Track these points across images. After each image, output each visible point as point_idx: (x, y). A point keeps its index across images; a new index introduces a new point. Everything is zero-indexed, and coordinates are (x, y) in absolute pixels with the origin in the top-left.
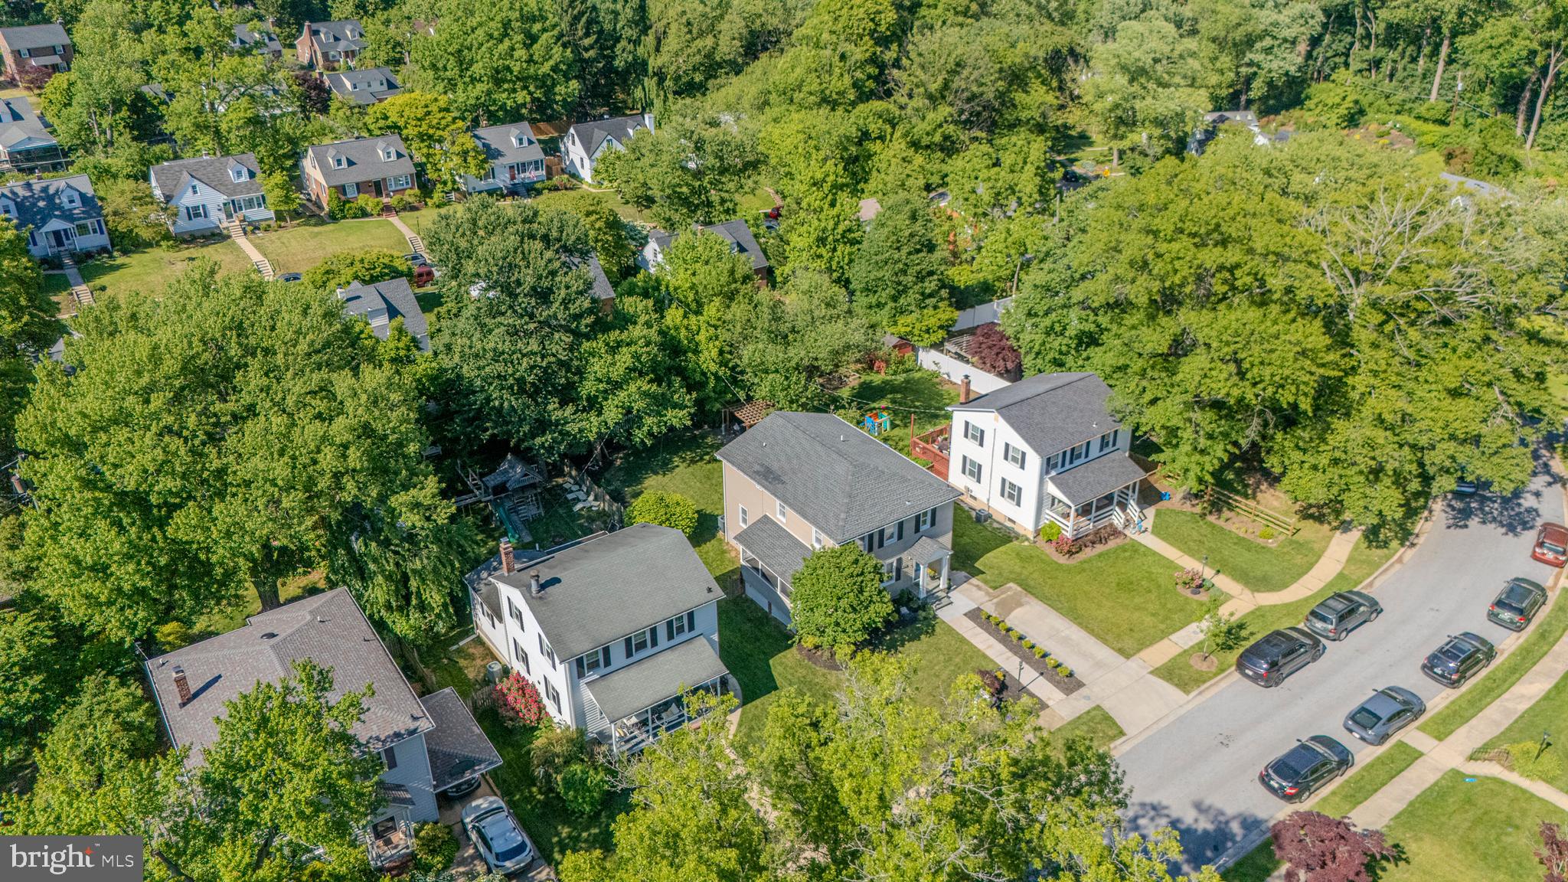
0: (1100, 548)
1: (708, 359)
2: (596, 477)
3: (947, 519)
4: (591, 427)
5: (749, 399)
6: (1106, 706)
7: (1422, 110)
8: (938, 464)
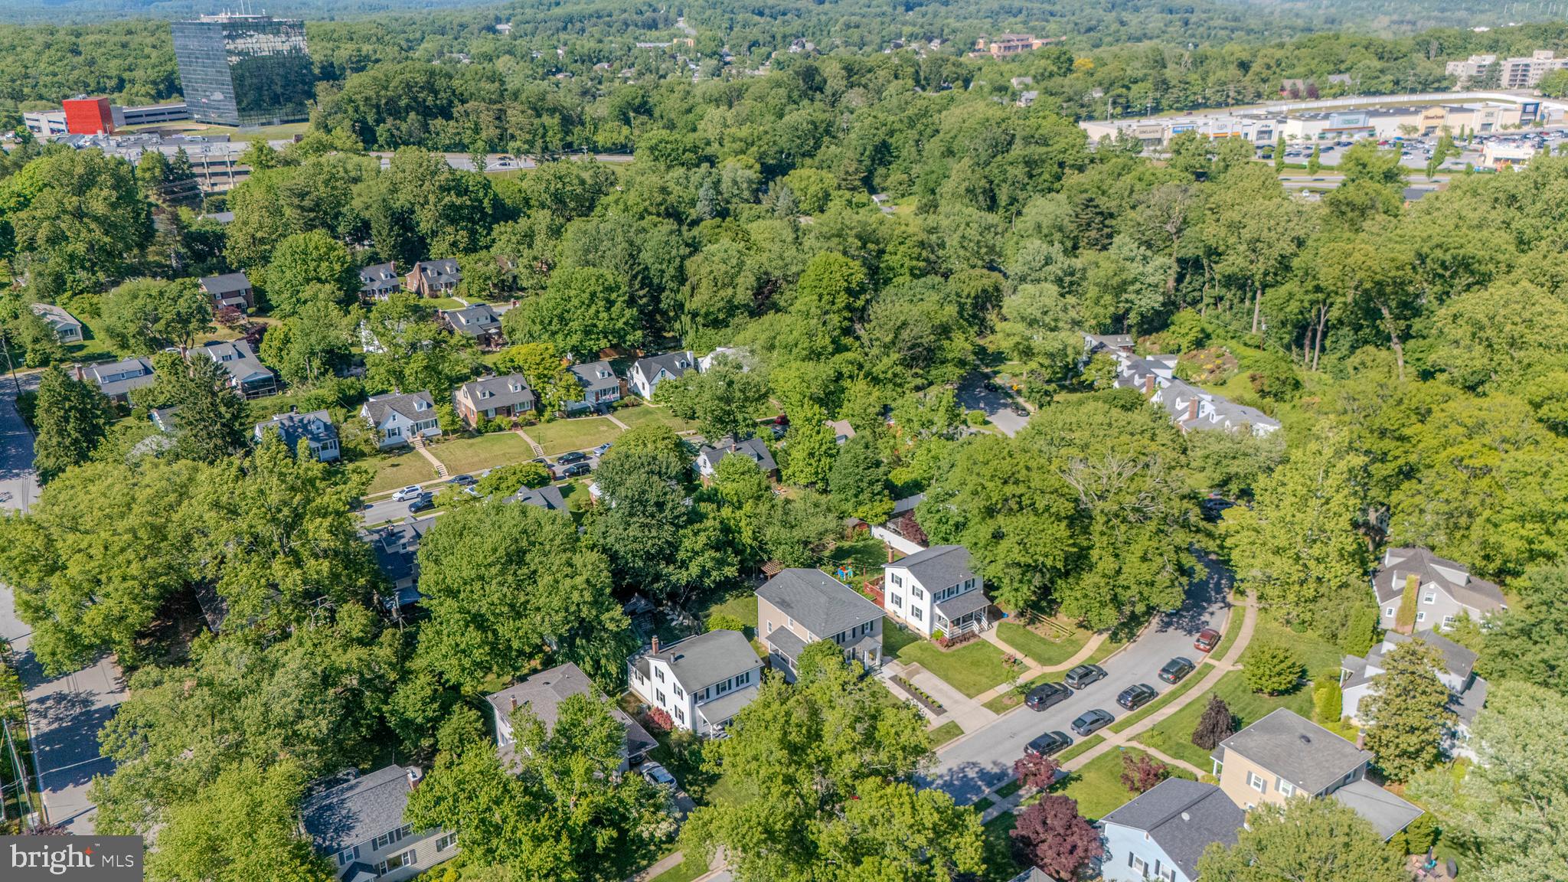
0: (965, 644)
1: (746, 537)
2: (683, 607)
3: (879, 627)
4: (682, 577)
5: (770, 559)
6: (957, 721)
7: (1247, 338)
8: (879, 599)
